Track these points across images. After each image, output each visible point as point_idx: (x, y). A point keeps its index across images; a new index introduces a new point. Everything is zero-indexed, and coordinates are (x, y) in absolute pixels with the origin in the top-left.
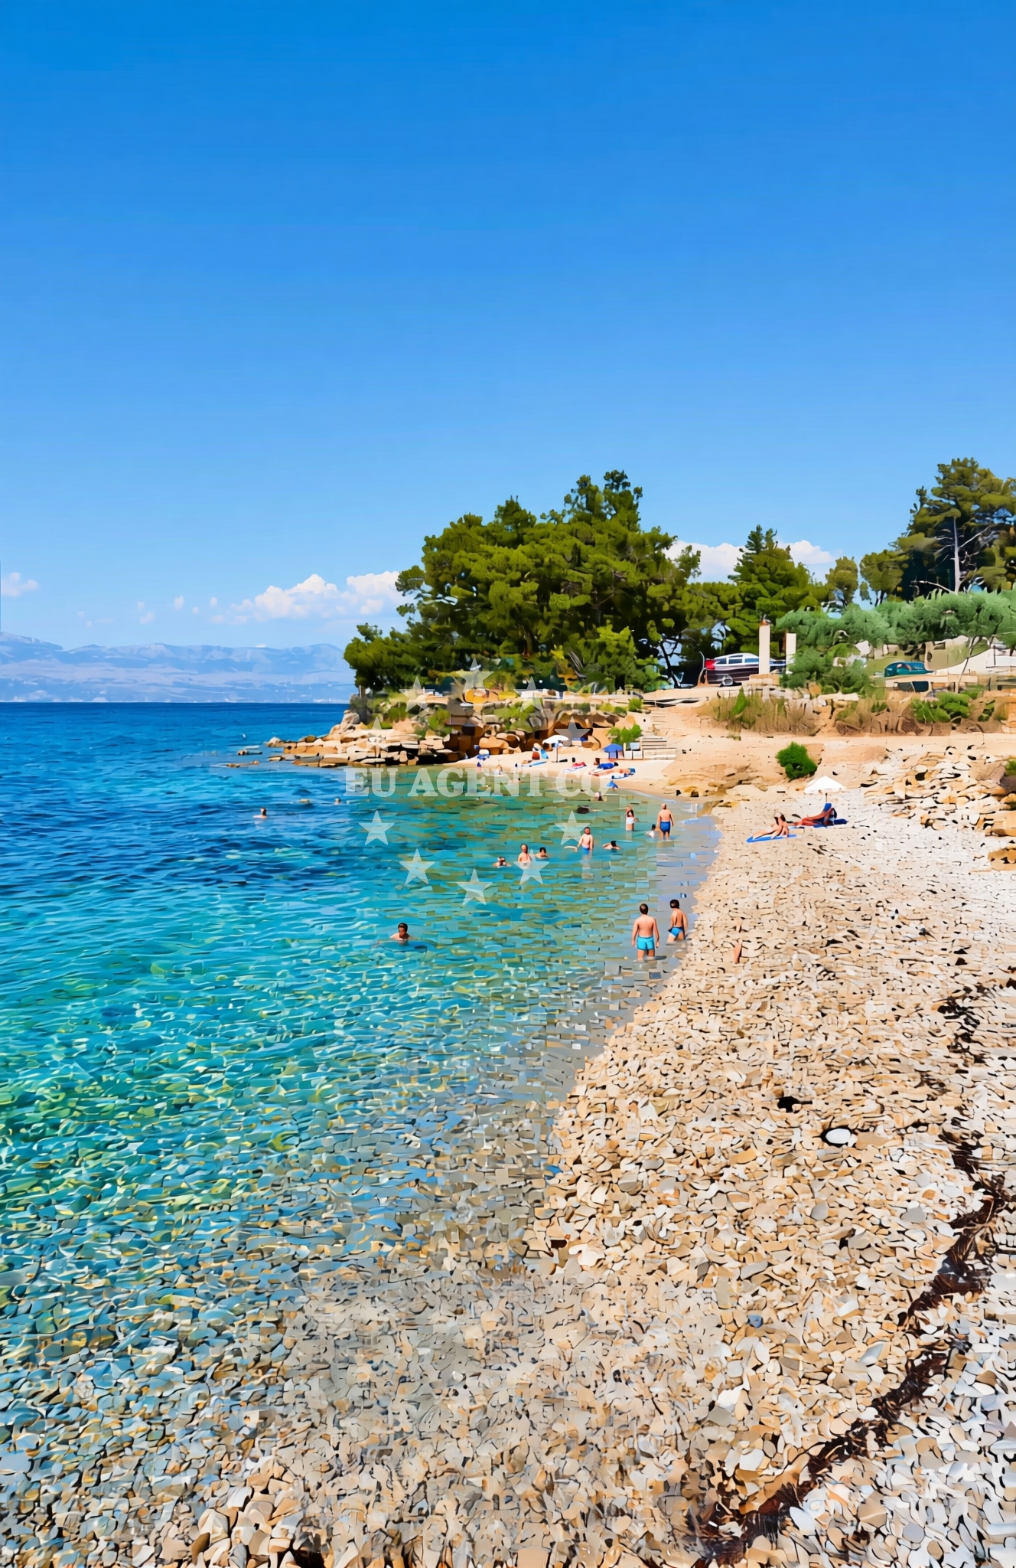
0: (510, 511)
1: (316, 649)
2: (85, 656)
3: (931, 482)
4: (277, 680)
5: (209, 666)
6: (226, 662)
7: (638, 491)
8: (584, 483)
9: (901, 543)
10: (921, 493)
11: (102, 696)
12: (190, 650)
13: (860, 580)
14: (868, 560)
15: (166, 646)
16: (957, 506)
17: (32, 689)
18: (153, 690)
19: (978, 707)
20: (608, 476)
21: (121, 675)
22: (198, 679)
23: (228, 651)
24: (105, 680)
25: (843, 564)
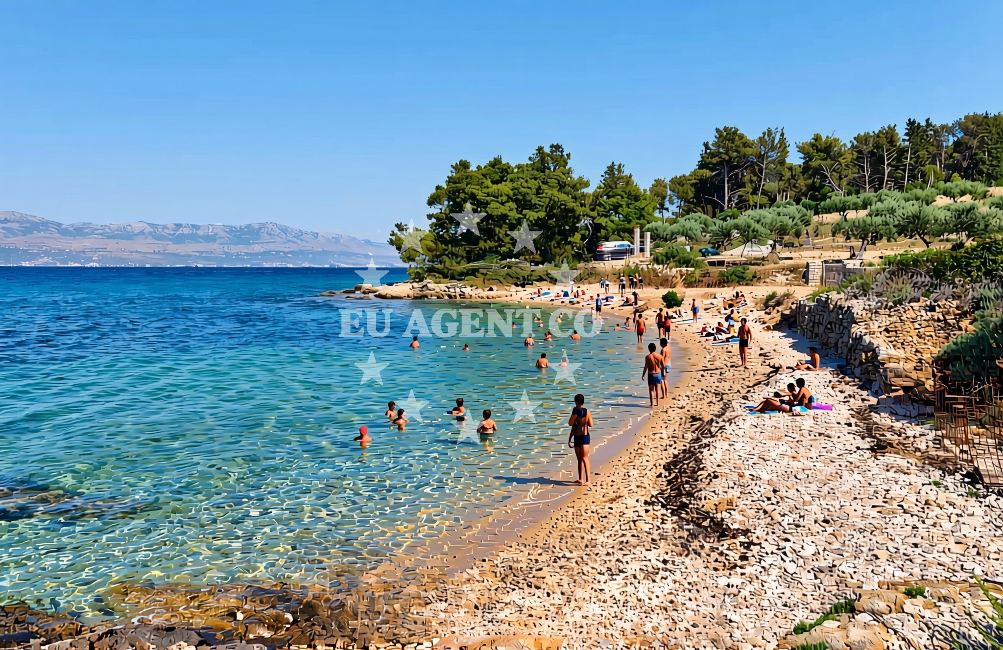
0: (496, 163)
1: (263, 226)
2: (80, 231)
3: (711, 139)
4: (234, 249)
5: (180, 239)
6: (194, 234)
7: (568, 155)
8: (540, 149)
9: (694, 173)
10: (706, 145)
11: (94, 261)
12: (165, 227)
13: (669, 192)
14: (673, 181)
15: (148, 224)
16: (727, 154)
17: (37, 256)
18: (138, 257)
19: (749, 274)
20: (552, 146)
21: (111, 245)
22: (172, 248)
23: (195, 227)
24: (96, 250)
25: (658, 183)
